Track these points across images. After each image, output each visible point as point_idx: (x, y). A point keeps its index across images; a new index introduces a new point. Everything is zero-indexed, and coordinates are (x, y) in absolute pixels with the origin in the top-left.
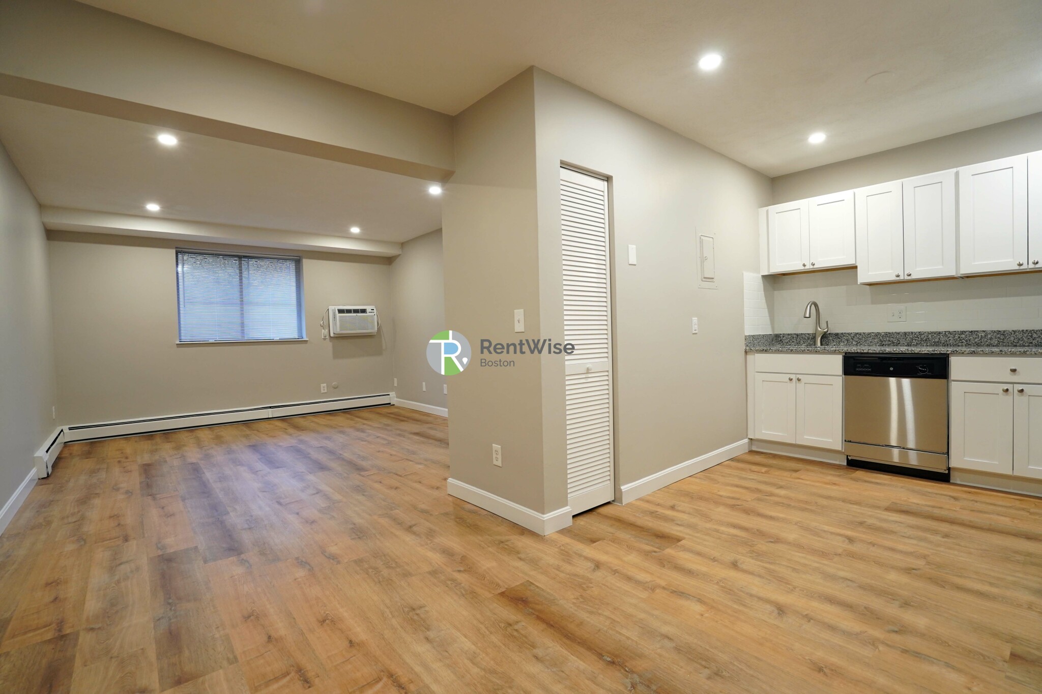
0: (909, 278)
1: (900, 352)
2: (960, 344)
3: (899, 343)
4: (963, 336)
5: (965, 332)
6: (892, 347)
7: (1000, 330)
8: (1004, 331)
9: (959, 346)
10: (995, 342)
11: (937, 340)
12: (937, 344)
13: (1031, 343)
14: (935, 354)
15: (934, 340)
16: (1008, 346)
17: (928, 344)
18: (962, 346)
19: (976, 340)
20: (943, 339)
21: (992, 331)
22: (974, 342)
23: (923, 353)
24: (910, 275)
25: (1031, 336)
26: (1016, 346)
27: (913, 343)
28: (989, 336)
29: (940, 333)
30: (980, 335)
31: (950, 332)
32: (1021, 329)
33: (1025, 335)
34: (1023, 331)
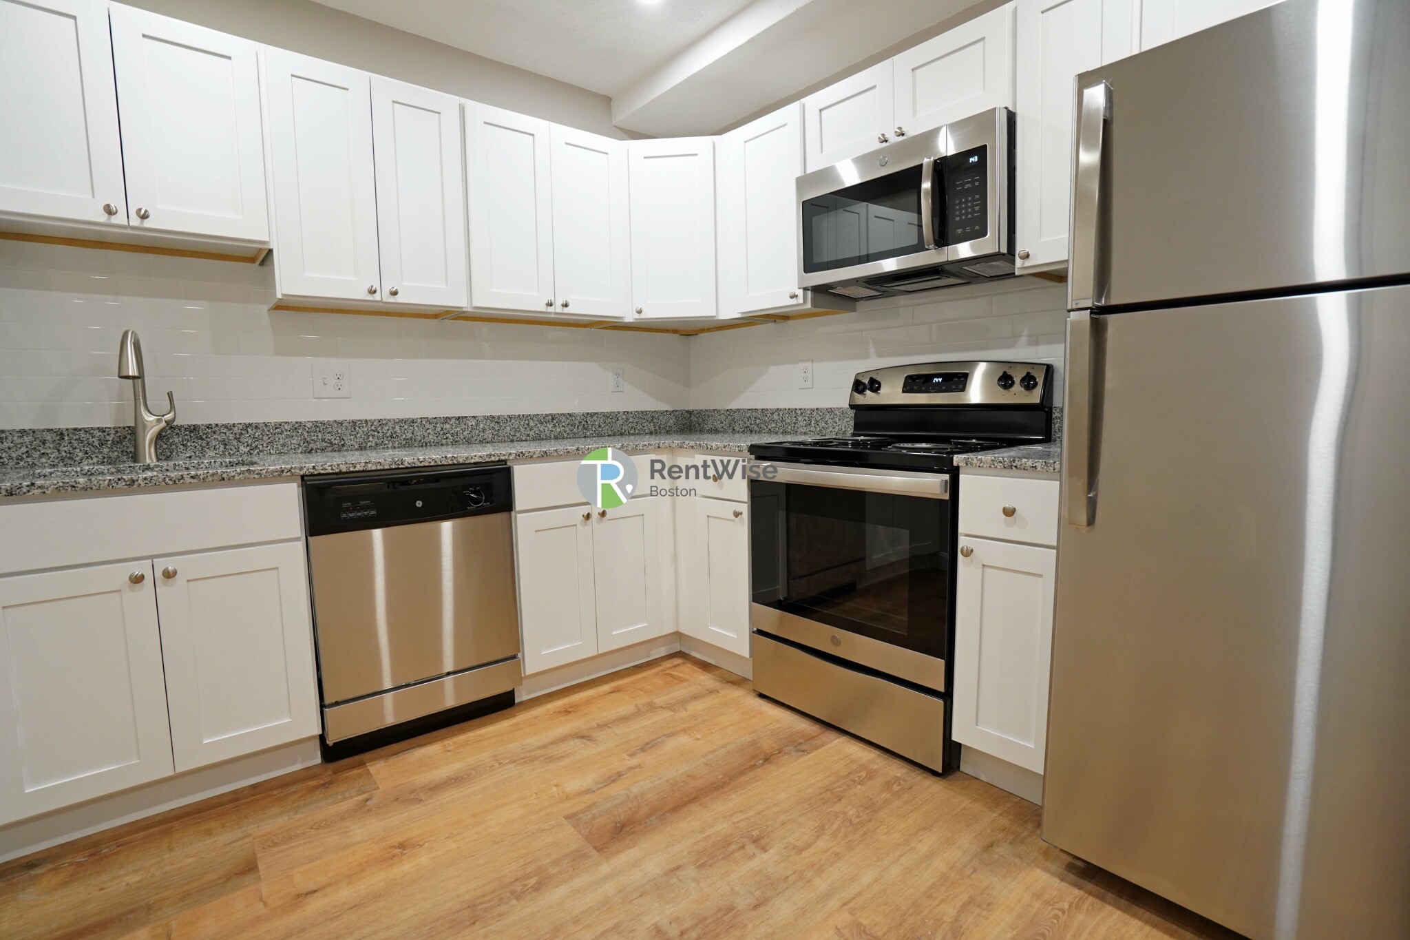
0: (392, 299)
1: (432, 464)
2: (444, 441)
3: (343, 445)
4: (448, 426)
5: (450, 418)
6: (330, 454)
7: (494, 415)
8: (499, 417)
9: (442, 445)
10: (488, 435)
11: (409, 435)
12: (409, 444)
13: (529, 435)
14: (492, 462)
15: (404, 436)
16: (505, 441)
17: (396, 445)
18: (447, 444)
19: (465, 433)
20: (419, 433)
21: (484, 417)
22: (462, 437)
23: (473, 461)
24: (395, 293)
25: (528, 424)
26: (512, 441)
27: (369, 444)
28: (482, 426)
29: (413, 421)
30: (470, 424)
31: (428, 420)
32: (517, 414)
33: (522, 423)
34: (519, 416)
